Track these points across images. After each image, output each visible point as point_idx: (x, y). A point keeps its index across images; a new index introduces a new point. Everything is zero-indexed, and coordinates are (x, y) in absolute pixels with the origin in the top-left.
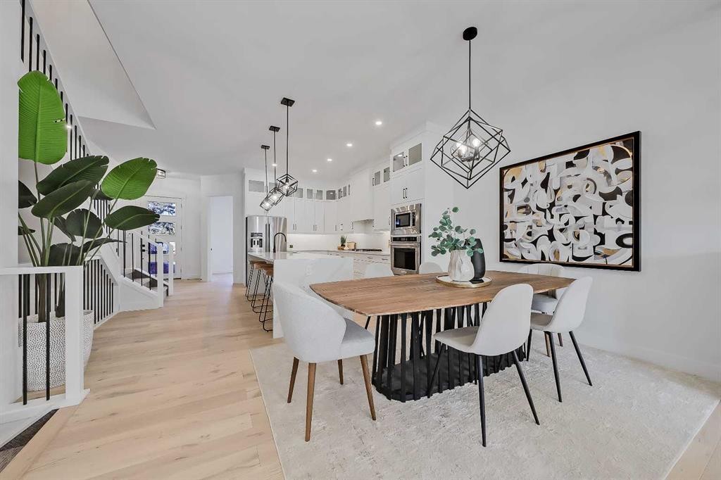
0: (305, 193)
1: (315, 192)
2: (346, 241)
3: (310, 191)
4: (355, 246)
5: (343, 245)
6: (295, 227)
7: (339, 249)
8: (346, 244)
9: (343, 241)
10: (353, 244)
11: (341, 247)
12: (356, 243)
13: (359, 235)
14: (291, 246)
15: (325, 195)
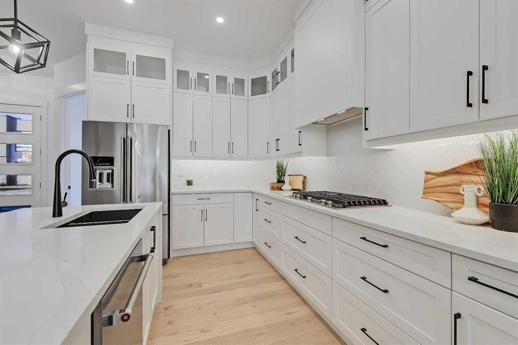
0: (213, 84)
1: (230, 81)
2: (287, 174)
3: (221, 80)
4: (304, 183)
5: (281, 181)
6: (193, 145)
7: (273, 188)
8: (287, 179)
9: (281, 171)
10: (301, 179)
11: (277, 185)
12: (305, 177)
13: (314, 158)
14: (189, 183)
15: (248, 86)
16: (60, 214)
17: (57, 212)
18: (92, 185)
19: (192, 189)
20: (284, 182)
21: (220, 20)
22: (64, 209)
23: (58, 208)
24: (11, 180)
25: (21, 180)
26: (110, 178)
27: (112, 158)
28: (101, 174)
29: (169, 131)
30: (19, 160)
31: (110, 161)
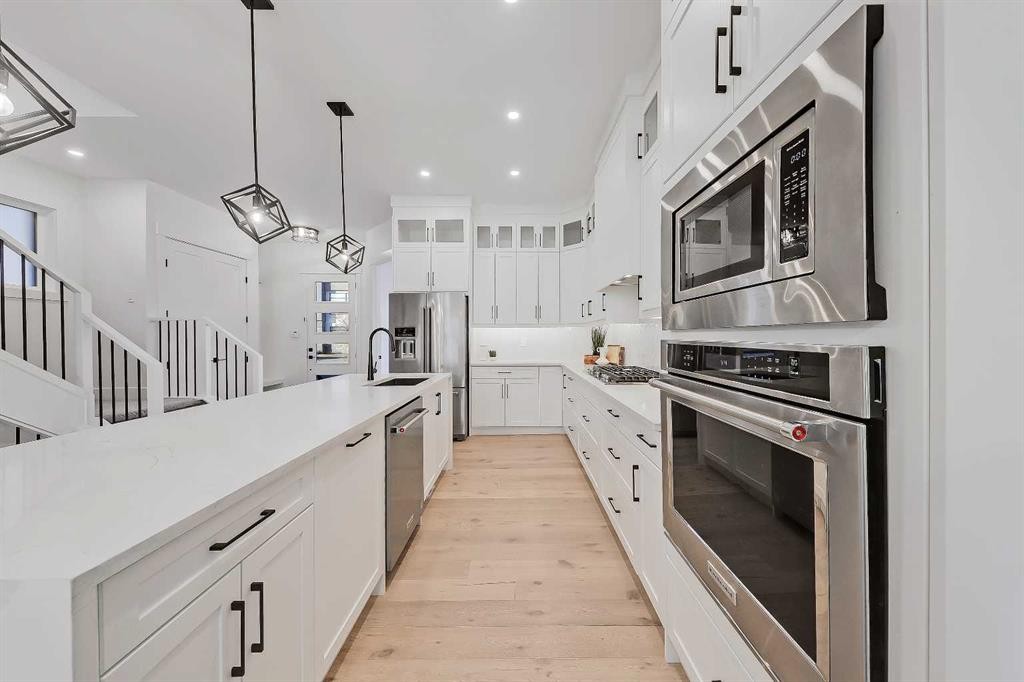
0: (517, 236)
1: (538, 231)
2: (607, 342)
3: (526, 230)
4: (622, 355)
5: (596, 353)
6: (495, 310)
7: (585, 362)
8: (602, 351)
9: (598, 341)
10: (618, 350)
11: (590, 358)
12: (623, 349)
13: (629, 325)
14: (493, 354)
15: (559, 234)
16: (373, 379)
17: (371, 377)
18: (397, 355)
19: (497, 360)
20: (599, 354)
21: (515, 173)
22: (375, 375)
23: (372, 372)
24: (327, 349)
25: (335, 348)
26: (413, 348)
27: (414, 329)
28: (404, 344)
29: (467, 297)
30: (333, 325)
31: (412, 331)
